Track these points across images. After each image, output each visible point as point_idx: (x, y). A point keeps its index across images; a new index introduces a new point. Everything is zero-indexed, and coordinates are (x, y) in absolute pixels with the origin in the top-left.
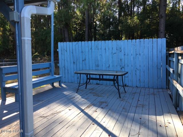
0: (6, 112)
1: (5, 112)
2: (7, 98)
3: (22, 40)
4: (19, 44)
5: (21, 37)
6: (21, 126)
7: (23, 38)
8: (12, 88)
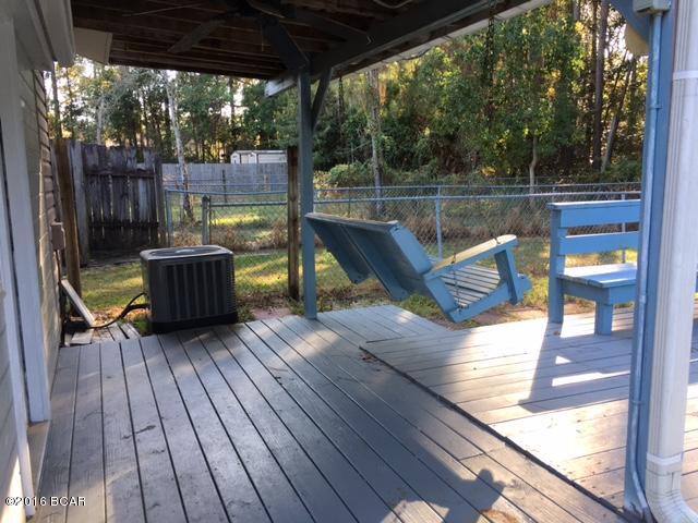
0: (567, 364)
1: (560, 360)
2: (565, 317)
3: (675, 83)
4: (658, 103)
5: (673, 71)
6: (634, 422)
7: (677, 76)
8: (589, 281)
